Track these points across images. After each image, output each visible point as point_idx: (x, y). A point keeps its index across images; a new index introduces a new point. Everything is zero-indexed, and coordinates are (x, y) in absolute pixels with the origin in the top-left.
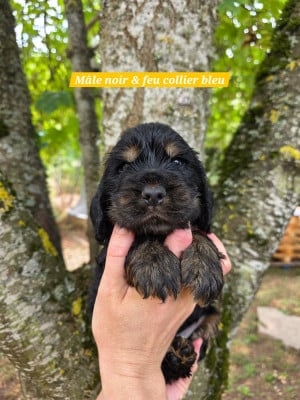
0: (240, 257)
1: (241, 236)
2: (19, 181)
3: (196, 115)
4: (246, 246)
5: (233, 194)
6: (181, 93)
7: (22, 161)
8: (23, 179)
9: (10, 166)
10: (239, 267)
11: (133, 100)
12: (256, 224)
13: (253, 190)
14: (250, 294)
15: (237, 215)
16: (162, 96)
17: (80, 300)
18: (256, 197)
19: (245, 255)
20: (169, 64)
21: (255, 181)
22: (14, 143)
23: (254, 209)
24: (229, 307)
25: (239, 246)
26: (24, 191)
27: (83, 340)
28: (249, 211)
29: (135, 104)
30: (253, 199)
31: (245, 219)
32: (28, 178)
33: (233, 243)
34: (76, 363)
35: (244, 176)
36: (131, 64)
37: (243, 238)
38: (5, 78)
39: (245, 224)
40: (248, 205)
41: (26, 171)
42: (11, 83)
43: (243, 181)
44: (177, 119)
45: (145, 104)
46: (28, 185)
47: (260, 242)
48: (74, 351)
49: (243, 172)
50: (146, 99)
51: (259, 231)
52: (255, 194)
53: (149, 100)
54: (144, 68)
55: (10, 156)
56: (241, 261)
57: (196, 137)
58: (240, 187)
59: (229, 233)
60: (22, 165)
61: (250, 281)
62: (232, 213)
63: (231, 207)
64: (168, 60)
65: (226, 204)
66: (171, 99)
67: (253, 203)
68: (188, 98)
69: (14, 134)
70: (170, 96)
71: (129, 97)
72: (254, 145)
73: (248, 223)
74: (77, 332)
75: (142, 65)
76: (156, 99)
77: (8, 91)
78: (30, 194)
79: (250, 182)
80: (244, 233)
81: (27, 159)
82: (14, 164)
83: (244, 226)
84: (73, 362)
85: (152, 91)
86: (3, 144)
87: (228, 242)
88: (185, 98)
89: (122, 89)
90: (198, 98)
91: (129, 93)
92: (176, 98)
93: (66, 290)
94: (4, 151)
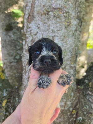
2: (14, 48)
3: (65, 14)
6: (55, 1)
8: (16, 47)
9: (12, 42)
11: (30, 8)
16: (43, 4)
22: (14, 33)
26: (16, 52)
29: (31, 10)
32: (18, 48)
41: (17, 45)
44: (52, 17)
45: (35, 9)
46: (17, 50)
50: (35, 6)
53: (37, 7)
55: (12, 39)
57: (66, 27)
59: (92, 88)
60: (16, 42)
66: (48, 5)
69: (14, 30)
70: (48, 4)
71: (30, 6)
74: (2, 114)
76: (40, 6)
78: (18, 54)
85: (38, 2)
86: (11, 34)
87: (90, 93)
88: (58, 4)
89: (27, 2)
90: (69, 4)
91: (29, 4)
92: (52, 5)
93: (3, 95)
94: (10, 36)
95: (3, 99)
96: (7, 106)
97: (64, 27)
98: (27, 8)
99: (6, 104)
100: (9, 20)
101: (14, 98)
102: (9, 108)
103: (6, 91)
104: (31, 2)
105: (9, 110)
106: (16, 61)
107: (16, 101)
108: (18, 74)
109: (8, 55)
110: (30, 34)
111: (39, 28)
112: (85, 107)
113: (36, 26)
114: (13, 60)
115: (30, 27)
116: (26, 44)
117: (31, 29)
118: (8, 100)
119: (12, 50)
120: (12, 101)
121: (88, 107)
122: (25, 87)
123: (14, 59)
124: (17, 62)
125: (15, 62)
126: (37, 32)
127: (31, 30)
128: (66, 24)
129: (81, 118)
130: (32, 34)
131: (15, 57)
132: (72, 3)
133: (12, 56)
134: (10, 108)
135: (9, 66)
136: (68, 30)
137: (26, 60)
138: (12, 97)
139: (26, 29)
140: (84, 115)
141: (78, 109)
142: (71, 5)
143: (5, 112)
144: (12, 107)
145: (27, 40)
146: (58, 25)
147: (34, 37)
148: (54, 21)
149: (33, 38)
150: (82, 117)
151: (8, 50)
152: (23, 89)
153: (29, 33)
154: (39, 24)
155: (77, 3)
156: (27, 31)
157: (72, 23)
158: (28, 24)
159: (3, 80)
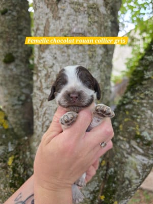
0: (129, 151)
1: (131, 135)
2: (18, 86)
4: (133, 143)
5: (130, 103)
6: (76, 25)
7: (21, 75)
8: (20, 85)
9: (14, 78)
10: (127, 158)
11: (43, 32)
12: (143, 128)
13: (144, 101)
14: (136, 179)
15: (130, 120)
16: (61, 28)
17: (13, 157)
18: (146, 107)
19: (133, 150)
20: (67, 4)
21: (146, 95)
22: (16, 66)
23: (143, 117)
24: (114, 185)
25: (129, 142)
26: (20, 91)
27: (10, 181)
28: (139, 117)
30: (143, 109)
31: (136, 123)
32: (23, 85)
33: (125, 139)
34: (6, 194)
35: (138, 90)
36: (42, 8)
37: (132, 137)
38: (17, 32)
39: (135, 127)
40: (139, 112)
41: (22, 81)
42: (19, 34)
43: (138, 94)
46: (22, 88)
47: (145, 142)
48: (5, 187)
49: (138, 87)
50: (50, 30)
51: (145, 134)
52: (145, 105)
53: (52, 32)
54: (49, 9)
55: (14, 73)
56: (129, 154)
57: (90, 58)
58: (135, 98)
59: (123, 131)
60: (20, 77)
61: (136, 170)
62: (127, 117)
63: (127, 113)
64: (65, 2)
65: (125, 110)
67: (143, 111)
68: (82, 29)
69: (17, 61)
70: (67, 28)
71: (42, 30)
72: (149, 67)
73: (137, 126)
74: (8, 176)
75: (48, 7)
76: (57, 30)
77: (17, 38)
78: (23, 93)
79: (142, 96)
80: (133, 133)
81: (23, 74)
82: (16, 77)
83: (134, 128)
84: (4, 193)
85: (54, 25)
86: (12, 66)
87: (121, 138)
88: (79, 28)
89: (38, 25)
90: (93, 29)
91: (42, 28)
92: (71, 29)
93: (8, 150)
94: (11, 70)
95: (9, 155)
96: (14, 165)
97: (87, 57)
98: (39, 32)
99: (13, 162)
100: (9, 48)
101: (24, 153)
102: (18, 167)
103: (12, 143)
104: (44, 25)
105: (18, 169)
106: (20, 103)
107: (27, 156)
108: (25, 121)
109: (9, 96)
110: (44, 66)
111: (56, 58)
112: (116, 156)
113: (51, 56)
114: (16, 102)
115: (43, 58)
116: (39, 80)
117: (44, 60)
118: (16, 156)
119: (15, 88)
120: (21, 157)
121: (119, 155)
122: (38, 136)
123: (19, 100)
124: (22, 104)
125: (19, 105)
126: (54, 64)
127: (44, 62)
128: (91, 53)
129: (112, 169)
130: (47, 67)
131: (19, 97)
132: (97, 28)
133: (15, 96)
134: (20, 166)
135: (11, 110)
136: (92, 62)
137: (38, 101)
138: (21, 152)
139: (38, 60)
140: (116, 166)
141: (108, 159)
142: (95, 29)
143: (12, 173)
144: (21, 166)
145: (40, 74)
146: (80, 54)
147: (50, 70)
148: (75, 50)
149: (48, 71)
150: (114, 168)
151: (8, 89)
152: (35, 140)
153: (42, 65)
154: (55, 54)
155: (103, 28)
156: (39, 63)
157: (97, 53)
158: (41, 53)
159: (7, 130)
